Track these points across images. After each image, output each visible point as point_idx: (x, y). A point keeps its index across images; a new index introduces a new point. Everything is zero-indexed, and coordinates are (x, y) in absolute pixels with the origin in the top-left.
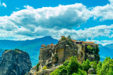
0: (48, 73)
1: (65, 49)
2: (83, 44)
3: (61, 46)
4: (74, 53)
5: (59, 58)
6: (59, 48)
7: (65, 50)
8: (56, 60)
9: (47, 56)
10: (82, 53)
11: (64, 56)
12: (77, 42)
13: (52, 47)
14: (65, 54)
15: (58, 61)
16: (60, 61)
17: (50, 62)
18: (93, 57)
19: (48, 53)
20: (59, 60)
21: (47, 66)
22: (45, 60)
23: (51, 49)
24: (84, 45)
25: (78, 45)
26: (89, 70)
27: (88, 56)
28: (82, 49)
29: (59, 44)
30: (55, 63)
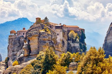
0: (16, 72)
1: (39, 36)
2: (64, 29)
3: (34, 32)
4: (52, 42)
5: (31, 49)
6: (31, 35)
7: (40, 38)
8: (29, 53)
9: (18, 47)
10: (63, 42)
11: (39, 46)
12: (56, 26)
13: (24, 34)
14: (40, 43)
15: (31, 54)
16: (34, 54)
17: (22, 55)
18: (78, 46)
19: (19, 43)
20: (32, 51)
21: (18, 61)
22: (15, 53)
23: (23, 37)
24: (66, 30)
25: (58, 31)
26: (70, 65)
27: (71, 45)
28: (63, 36)
29: (31, 30)
30: (27, 56)
